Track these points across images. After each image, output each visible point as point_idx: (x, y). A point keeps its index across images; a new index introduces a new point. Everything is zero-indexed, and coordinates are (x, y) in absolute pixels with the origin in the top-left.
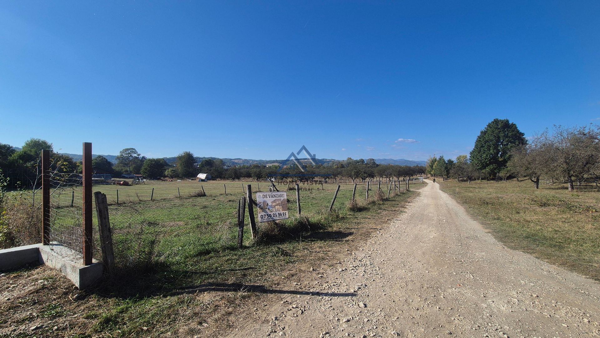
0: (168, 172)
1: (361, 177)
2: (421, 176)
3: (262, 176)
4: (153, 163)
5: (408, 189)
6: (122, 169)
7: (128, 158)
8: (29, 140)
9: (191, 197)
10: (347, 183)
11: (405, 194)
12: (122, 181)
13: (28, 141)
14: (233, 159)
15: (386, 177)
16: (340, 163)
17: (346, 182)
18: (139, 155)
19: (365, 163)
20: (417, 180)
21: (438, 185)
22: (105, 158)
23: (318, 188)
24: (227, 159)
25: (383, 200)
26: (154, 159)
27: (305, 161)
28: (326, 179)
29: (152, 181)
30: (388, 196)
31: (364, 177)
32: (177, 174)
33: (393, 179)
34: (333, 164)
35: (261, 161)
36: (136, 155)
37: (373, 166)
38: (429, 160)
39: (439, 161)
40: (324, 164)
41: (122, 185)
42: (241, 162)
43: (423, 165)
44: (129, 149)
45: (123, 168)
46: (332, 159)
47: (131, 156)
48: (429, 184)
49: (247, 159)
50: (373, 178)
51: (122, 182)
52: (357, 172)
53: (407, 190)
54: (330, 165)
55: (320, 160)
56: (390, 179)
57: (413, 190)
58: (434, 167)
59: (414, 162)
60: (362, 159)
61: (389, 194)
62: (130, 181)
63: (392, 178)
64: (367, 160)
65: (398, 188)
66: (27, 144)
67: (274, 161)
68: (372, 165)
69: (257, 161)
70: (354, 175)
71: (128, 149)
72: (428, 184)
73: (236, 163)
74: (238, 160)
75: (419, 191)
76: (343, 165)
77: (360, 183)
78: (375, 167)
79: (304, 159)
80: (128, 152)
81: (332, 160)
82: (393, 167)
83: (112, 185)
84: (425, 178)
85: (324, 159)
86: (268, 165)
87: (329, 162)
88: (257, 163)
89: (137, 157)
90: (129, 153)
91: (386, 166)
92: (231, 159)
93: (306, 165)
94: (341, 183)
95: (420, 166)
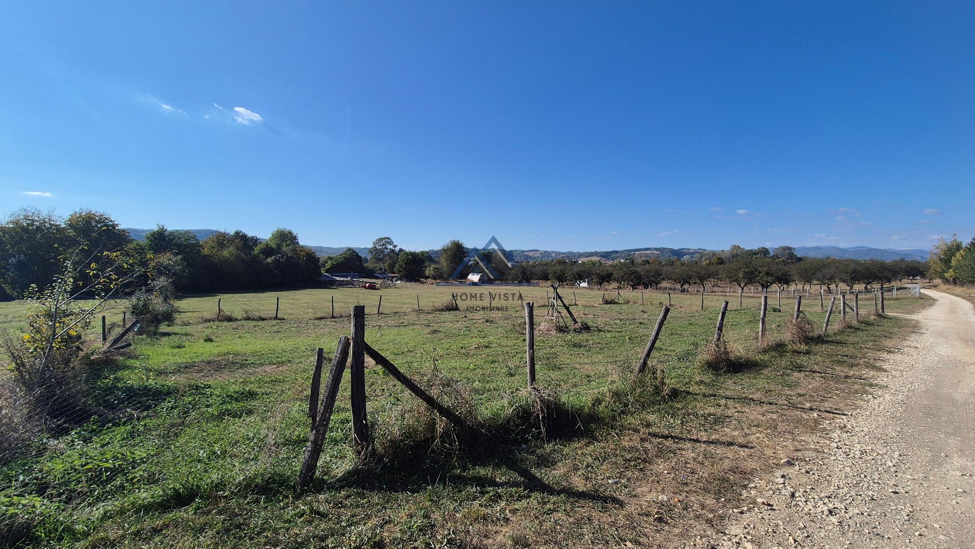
0: (429, 270)
1: (759, 283)
2: (913, 281)
3: (565, 277)
4: (410, 257)
5: (881, 311)
6: (376, 267)
7: (382, 251)
8: (276, 230)
9: (436, 311)
10: (728, 294)
11: (873, 324)
12: (368, 283)
13: (274, 231)
14: (526, 251)
15: (819, 282)
16: (715, 255)
17: (725, 292)
18: (395, 246)
19: (770, 256)
20: (902, 291)
21: (969, 303)
22: (355, 252)
23: (661, 303)
24: (516, 251)
25: (808, 340)
26: (411, 253)
27: (647, 252)
28: (683, 285)
29: (408, 284)
30: (824, 329)
31: (767, 282)
32: (441, 273)
33: (837, 286)
34: (702, 257)
35: (570, 254)
36: (391, 247)
37: (788, 261)
38: (937, 248)
39: (969, 249)
40: (683, 257)
41: (368, 288)
42: (538, 255)
43: (919, 258)
44: (384, 239)
45: (376, 265)
46: (700, 249)
47: (386, 248)
48: (940, 302)
49: (547, 250)
50: (787, 284)
51: (367, 285)
52: (751, 273)
53: (880, 316)
54: (694, 259)
55: (676, 250)
56: (829, 288)
57: (895, 314)
58: (953, 263)
59: (894, 253)
60: (764, 248)
61: (827, 325)
62: (378, 282)
63: (834, 285)
64: (776, 249)
65: (853, 310)
66: (273, 235)
67: (592, 253)
68: (788, 259)
69: (563, 254)
70: (742, 278)
71: (382, 239)
72: (937, 300)
73: (531, 257)
74: (534, 252)
75: (914, 317)
76: (722, 259)
77: (757, 295)
78: (792, 263)
79: (645, 249)
80: (382, 243)
81: (700, 251)
82: (840, 262)
83: (356, 289)
84: (924, 288)
85: (683, 249)
86: (581, 259)
87: (693, 253)
88: (563, 257)
89: (393, 250)
90: (384, 244)
91: (821, 260)
92: (523, 251)
93: (648, 259)
94: (714, 294)
95: (909, 260)
